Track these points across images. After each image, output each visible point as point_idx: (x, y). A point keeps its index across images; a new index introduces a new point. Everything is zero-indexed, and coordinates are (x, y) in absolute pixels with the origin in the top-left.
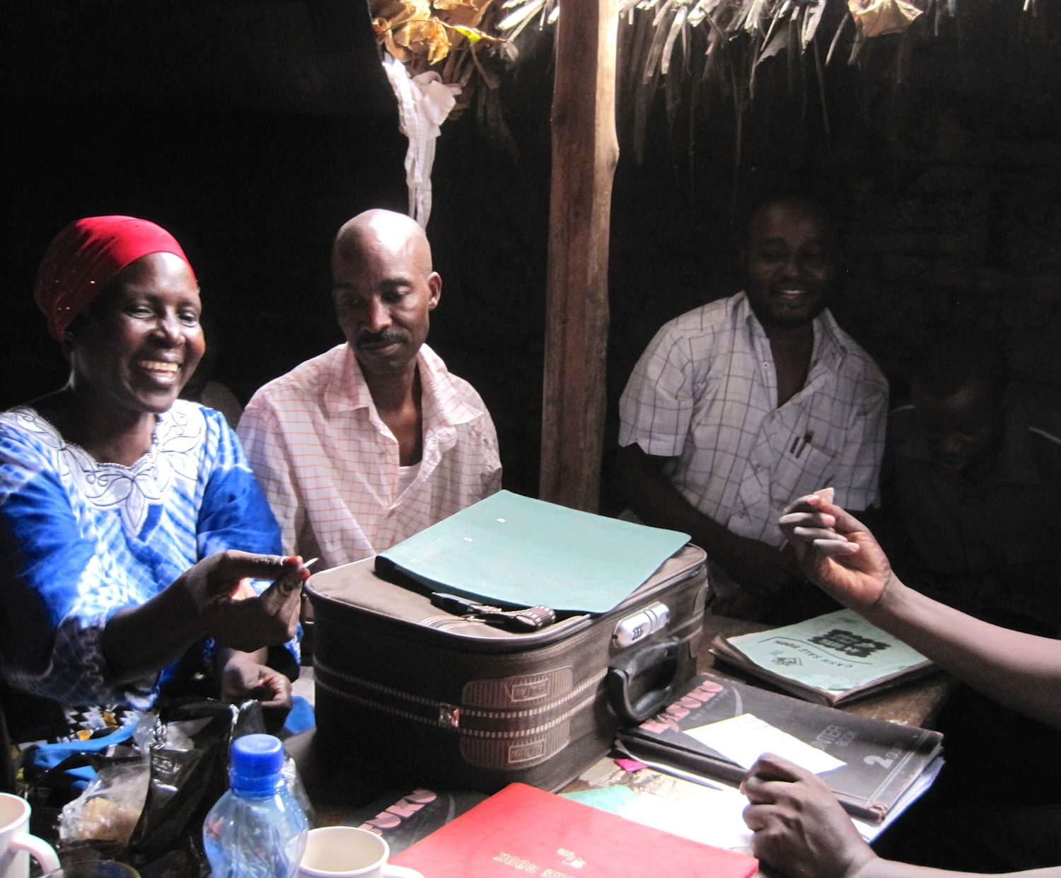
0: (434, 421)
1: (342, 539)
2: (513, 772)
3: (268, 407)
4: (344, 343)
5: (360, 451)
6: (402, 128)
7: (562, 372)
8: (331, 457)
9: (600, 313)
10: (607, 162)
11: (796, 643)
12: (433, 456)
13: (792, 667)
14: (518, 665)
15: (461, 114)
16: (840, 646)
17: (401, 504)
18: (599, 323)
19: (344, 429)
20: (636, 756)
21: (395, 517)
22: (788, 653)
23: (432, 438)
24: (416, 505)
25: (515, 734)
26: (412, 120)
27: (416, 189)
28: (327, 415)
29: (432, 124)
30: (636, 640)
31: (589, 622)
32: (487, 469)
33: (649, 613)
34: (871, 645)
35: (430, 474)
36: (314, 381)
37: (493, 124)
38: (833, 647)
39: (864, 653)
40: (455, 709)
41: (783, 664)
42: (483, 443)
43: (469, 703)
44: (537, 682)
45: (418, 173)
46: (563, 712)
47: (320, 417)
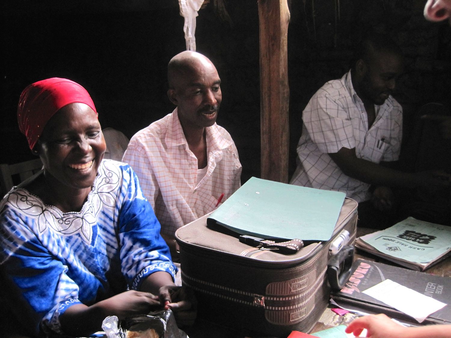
0: (212, 148)
1: (177, 204)
2: (292, 326)
3: (140, 145)
4: (171, 113)
5: (180, 164)
6: (181, 13)
7: (270, 119)
8: (169, 167)
9: (285, 90)
10: (286, 20)
11: (393, 239)
12: (213, 164)
13: (397, 252)
14: (295, 273)
15: (206, 6)
16: (413, 239)
17: (200, 187)
18: (286, 95)
19: (173, 154)
20: (342, 307)
21: (196, 193)
22: (392, 244)
23: (212, 156)
24: (206, 187)
25: (293, 307)
26: (185, 9)
27: (189, 41)
28: (166, 148)
29: (194, 11)
30: (339, 250)
31: (321, 246)
32: (235, 167)
33: (342, 236)
34: (427, 238)
35: (212, 172)
36: (159, 132)
37: (221, 9)
38: (410, 240)
39: (426, 242)
40: (262, 297)
41: (392, 250)
42: (233, 156)
43: (270, 294)
44: (303, 280)
45: (190, 33)
46: (313, 292)
47: (163, 149)
